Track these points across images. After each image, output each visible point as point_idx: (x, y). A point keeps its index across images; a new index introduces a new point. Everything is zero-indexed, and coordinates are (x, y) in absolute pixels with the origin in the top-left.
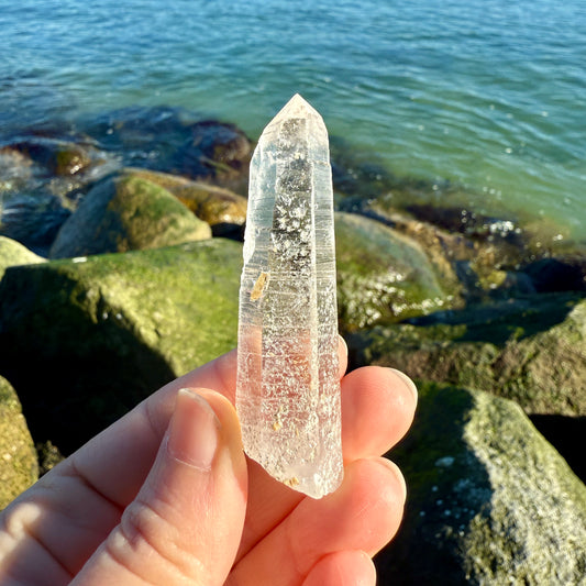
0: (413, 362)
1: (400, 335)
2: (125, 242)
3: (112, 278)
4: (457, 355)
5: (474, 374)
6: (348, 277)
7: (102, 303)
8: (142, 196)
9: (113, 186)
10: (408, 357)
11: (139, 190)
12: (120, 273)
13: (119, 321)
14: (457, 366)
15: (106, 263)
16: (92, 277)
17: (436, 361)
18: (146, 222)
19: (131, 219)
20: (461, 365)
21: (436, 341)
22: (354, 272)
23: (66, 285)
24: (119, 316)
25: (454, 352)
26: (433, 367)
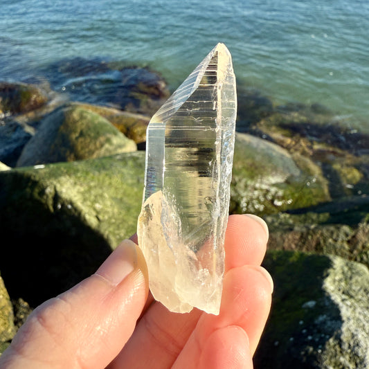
0: (289, 240)
1: (279, 221)
2: (72, 156)
3: (63, 179)
4: (322, 234)
5: (335, 248)
6: (240, 180)
7: (57, 197)
8: (84, 122)
9: (62, 115)
10: (285, 236)
11: (82, 117)
12: (70, 176)
13: (70, 210)
14: (322, 242)
15: (59, 168)
16: (49, 179)
17: (306, 239)
18: (88, 140)
19: (77, 138)
20: (325, 241)
21: (306, 224)
22: (244, 177)
23: (30, 184)
24: (70, 207)
25: (320, 232)
26: (304, 243)
